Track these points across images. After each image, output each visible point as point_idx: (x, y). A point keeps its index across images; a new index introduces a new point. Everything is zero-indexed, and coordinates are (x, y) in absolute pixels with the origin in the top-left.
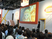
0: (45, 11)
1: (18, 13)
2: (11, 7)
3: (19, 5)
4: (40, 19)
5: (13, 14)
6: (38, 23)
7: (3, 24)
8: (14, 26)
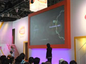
1: (24, 27)
8: (15, 57)
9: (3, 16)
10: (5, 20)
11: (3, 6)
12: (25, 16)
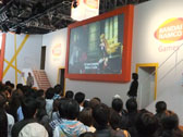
3: (64, 17)
4: (137, 65)
5: (44, 48)
6: (132, 80)
7: (8, 83)
9: (28, 25)
10: (31, 31)
11: (29, 9)
12: (62, 28)
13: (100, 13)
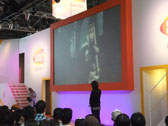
0: (162, 29)
1: (42, 50)
2: (11, 27)
3: (45, 15)
5: (22, 56)
12: (43, 29)
13: (88, 8)
